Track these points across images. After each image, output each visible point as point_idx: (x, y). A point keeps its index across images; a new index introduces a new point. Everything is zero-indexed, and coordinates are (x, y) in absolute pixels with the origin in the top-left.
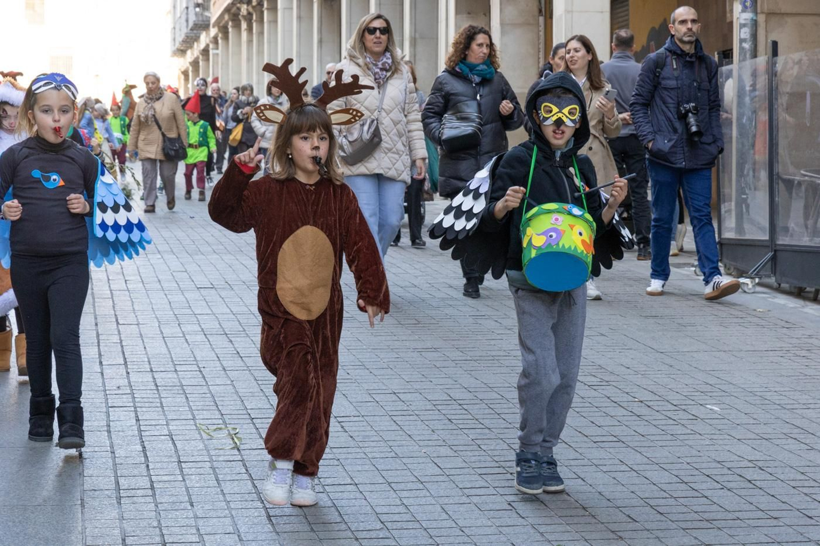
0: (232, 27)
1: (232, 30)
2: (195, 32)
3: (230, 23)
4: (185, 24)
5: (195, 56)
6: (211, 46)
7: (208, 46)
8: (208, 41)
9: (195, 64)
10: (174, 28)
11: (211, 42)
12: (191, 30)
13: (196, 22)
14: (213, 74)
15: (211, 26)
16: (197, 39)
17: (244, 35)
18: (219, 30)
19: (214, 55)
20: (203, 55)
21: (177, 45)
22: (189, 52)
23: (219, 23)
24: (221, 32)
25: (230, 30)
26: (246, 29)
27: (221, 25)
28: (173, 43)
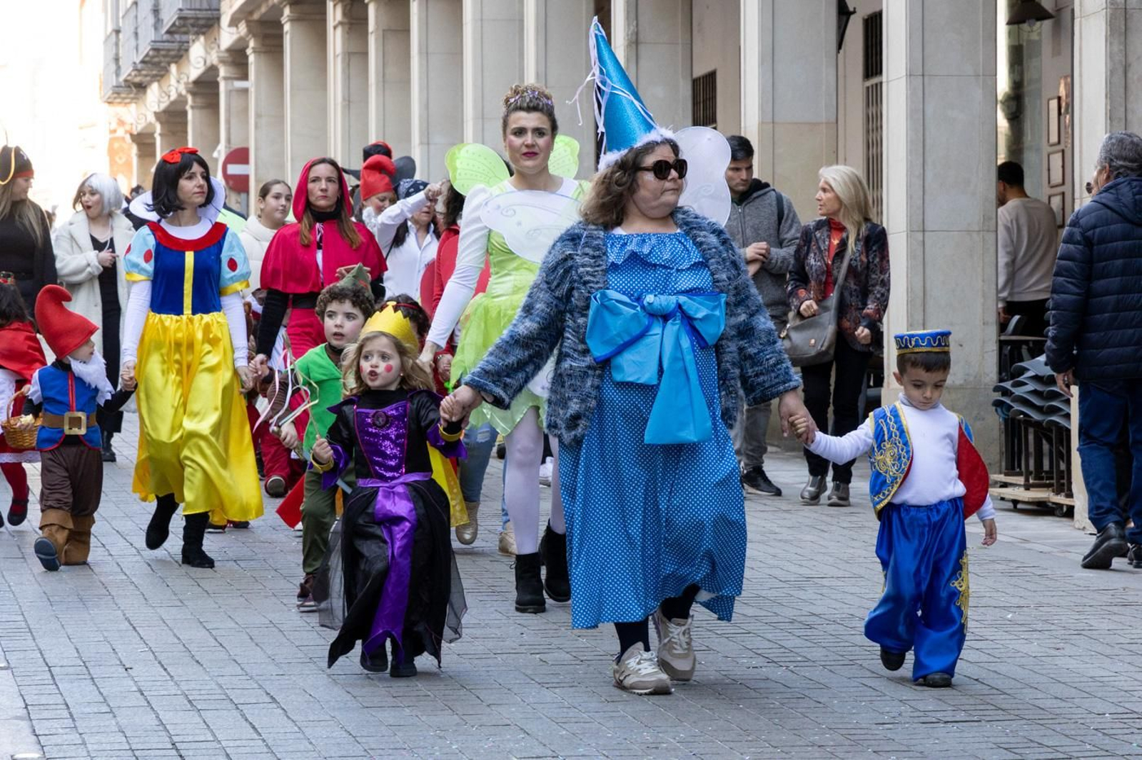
0: (292, 20)
1: (292, 26)
2: (177, 37)
3: (287, 11)
4: (151, 20)
5: (174, 96)
6: (223, 71)
7: (212, 70)
8: (214, 58)
9: (173, 117)
10: (118, 32)
11: (222, 61)
12: (168, 32)
13: (187, 13)
14: (229, 141)
15: (225, 20)
16: (180, 55)
17: (336, 39)
18: (250, 31)
19: (229, 93)
20: (194, 94)
21: (127, 71)
22: (154, 90)
23: (251, 13)
24: (254, 36)
25: (287, 27)
26: (341, 23)
27: (256, 16)
28: (113, 67)
